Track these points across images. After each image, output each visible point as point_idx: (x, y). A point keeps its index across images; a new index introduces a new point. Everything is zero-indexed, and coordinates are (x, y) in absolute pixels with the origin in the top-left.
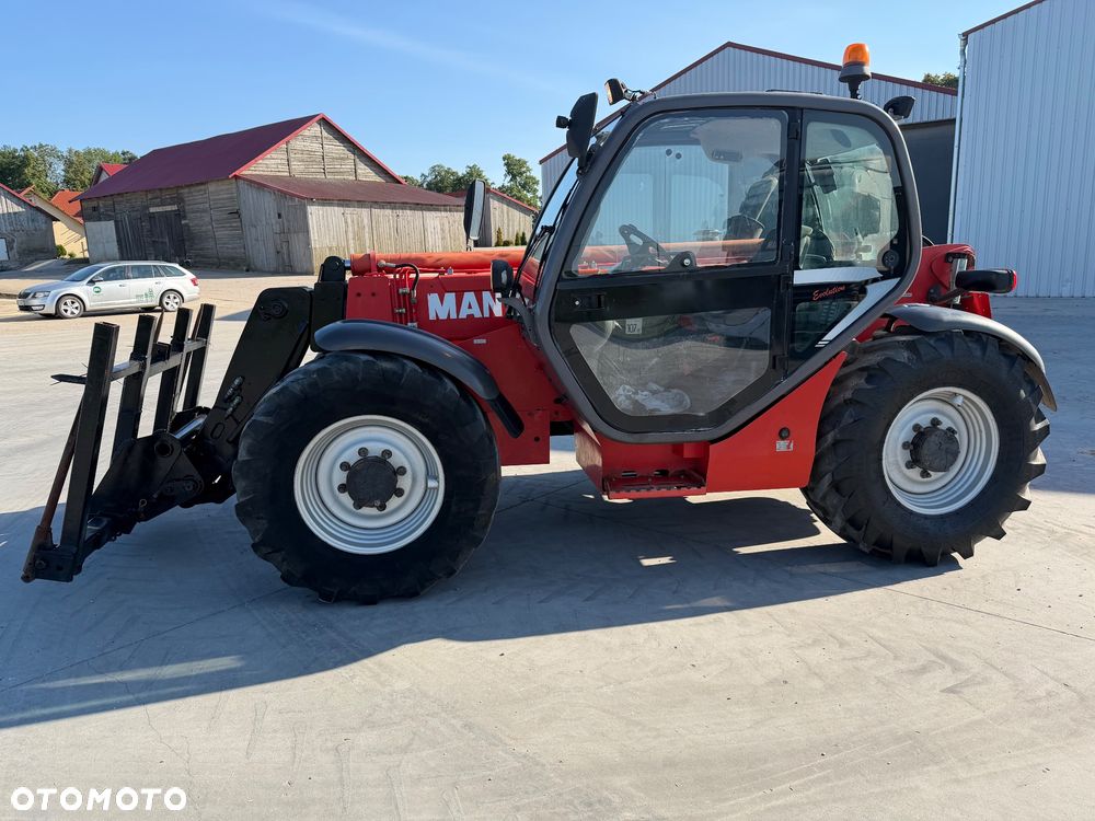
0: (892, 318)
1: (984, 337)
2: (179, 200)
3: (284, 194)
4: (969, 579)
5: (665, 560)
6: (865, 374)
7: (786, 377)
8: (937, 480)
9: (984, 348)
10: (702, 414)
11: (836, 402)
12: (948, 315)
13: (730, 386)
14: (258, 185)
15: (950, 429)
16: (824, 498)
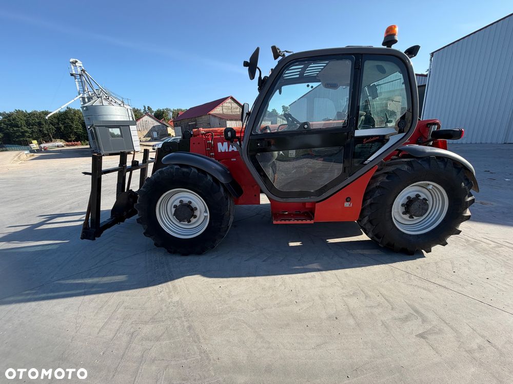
0: (400, 151)
1: (446, 160)
2: (196, 121)
3: (221, 118)
4: (429, 263)
5: (298, 244)
6: (387, 175)
7: (350, 176)
8: (416, 219)
9: (445, 164)
10: (312, 191)
11: (372, 187)
12: (429, 149)
13: (326, 179)
14: (214, 116)
15: (424, 199)
16: (365, 225)
